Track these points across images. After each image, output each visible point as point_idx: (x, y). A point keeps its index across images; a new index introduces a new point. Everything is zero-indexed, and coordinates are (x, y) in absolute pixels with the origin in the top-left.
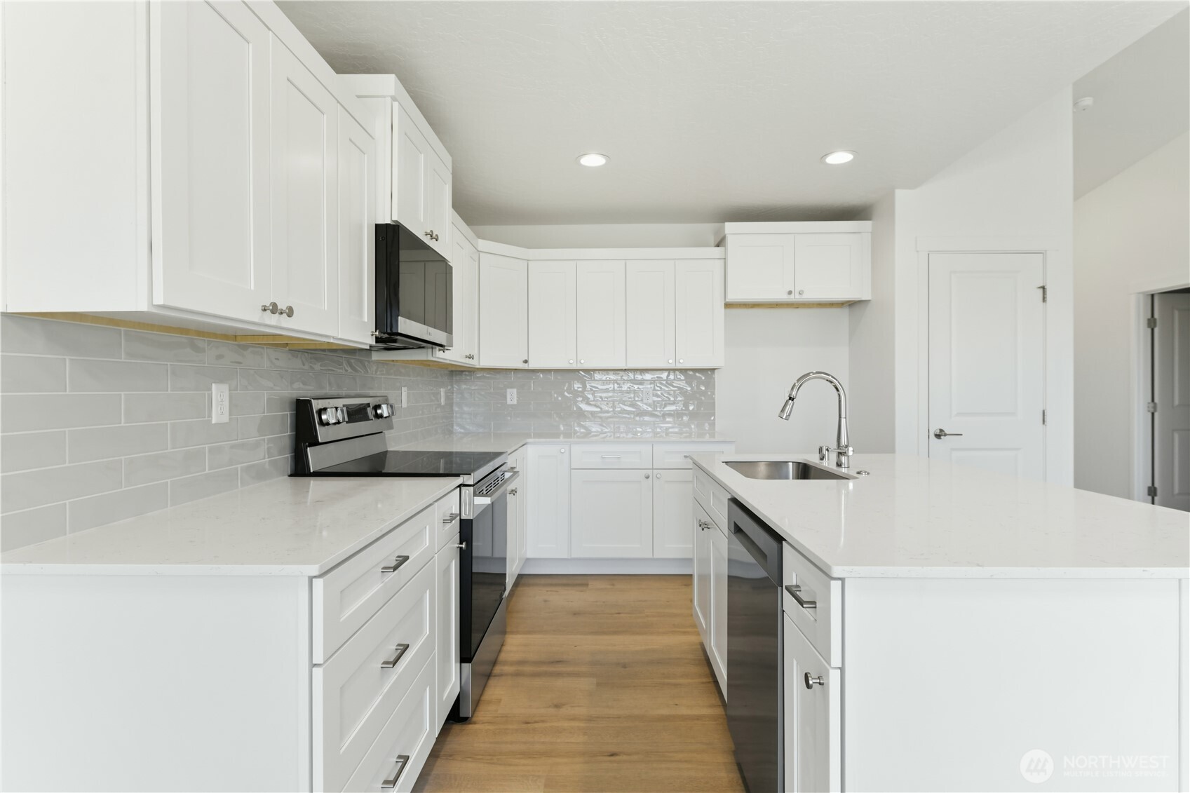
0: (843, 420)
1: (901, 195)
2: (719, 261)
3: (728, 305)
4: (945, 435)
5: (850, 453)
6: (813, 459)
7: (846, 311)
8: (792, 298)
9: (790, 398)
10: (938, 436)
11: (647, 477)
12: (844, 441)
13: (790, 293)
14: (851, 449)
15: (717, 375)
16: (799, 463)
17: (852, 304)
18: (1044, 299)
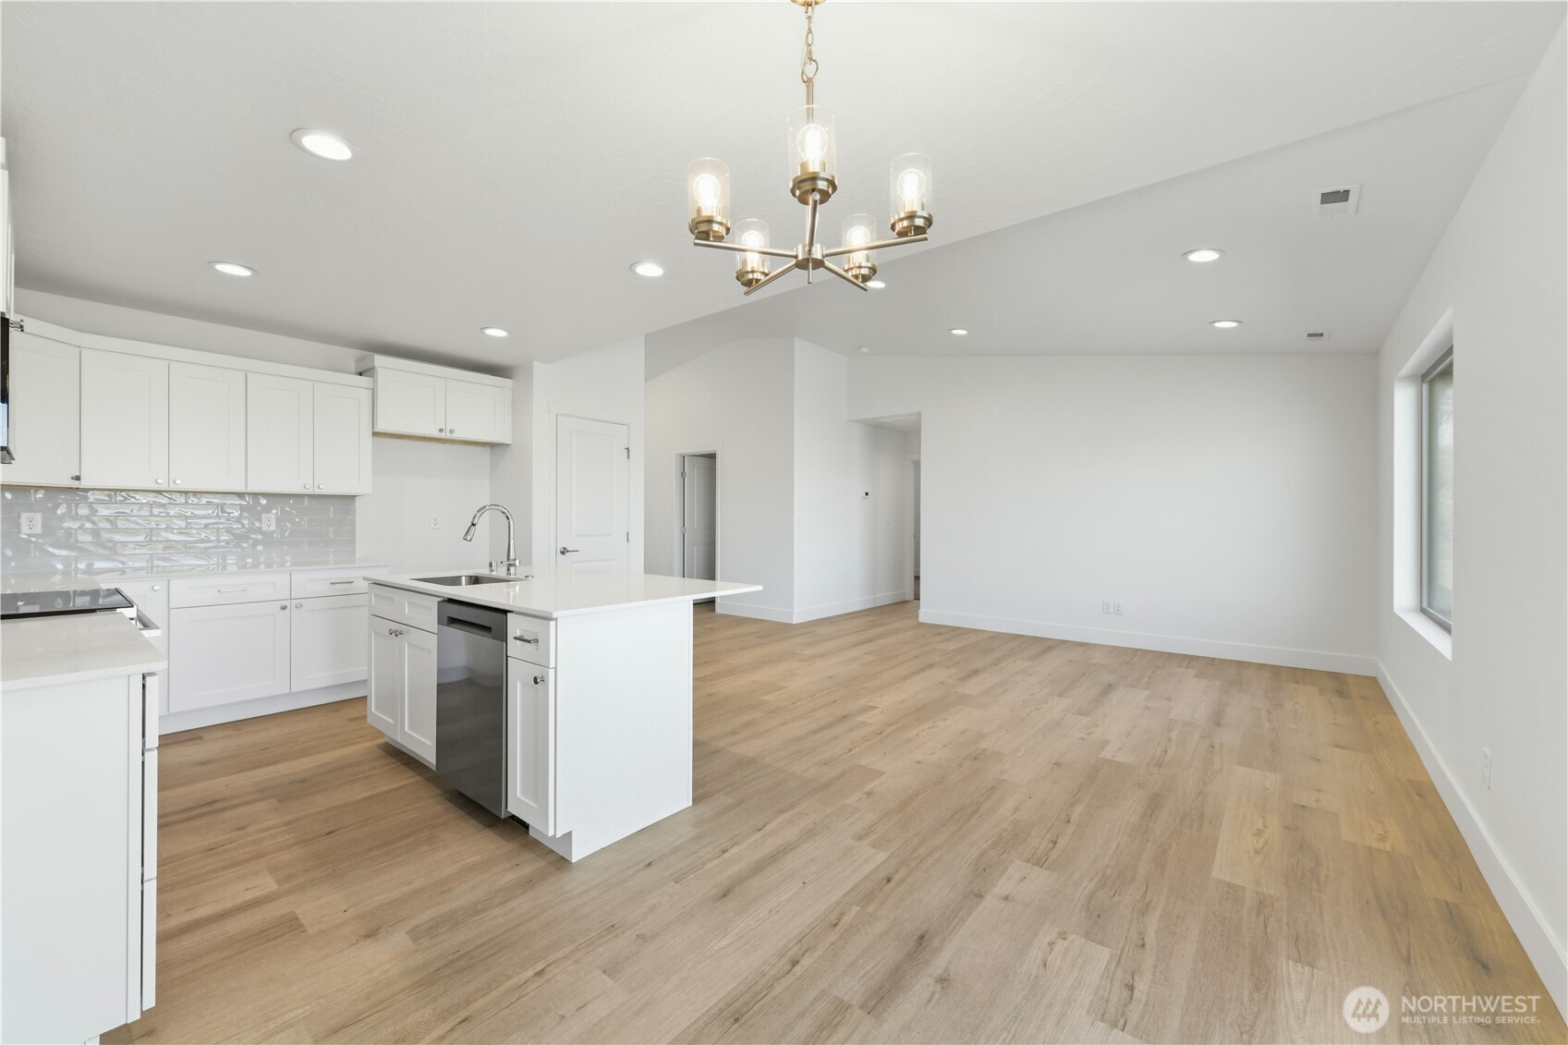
0: (512, 541)
1: (537, 366)
2: (366, 391)
3: (375, 434)
4: (568, 551)
5: (517, 564)
6: (484, 571)
7: (487, 450)
8: (442, 435)
9: (473, 525)
10: (563, 553)
11: (284, 608)
12: (512, 556)
13: (441, 430)
14: (517, 561)
15: (358, 502)
16: (471, 577)
17: (493, 446)
18: (628, 457)
